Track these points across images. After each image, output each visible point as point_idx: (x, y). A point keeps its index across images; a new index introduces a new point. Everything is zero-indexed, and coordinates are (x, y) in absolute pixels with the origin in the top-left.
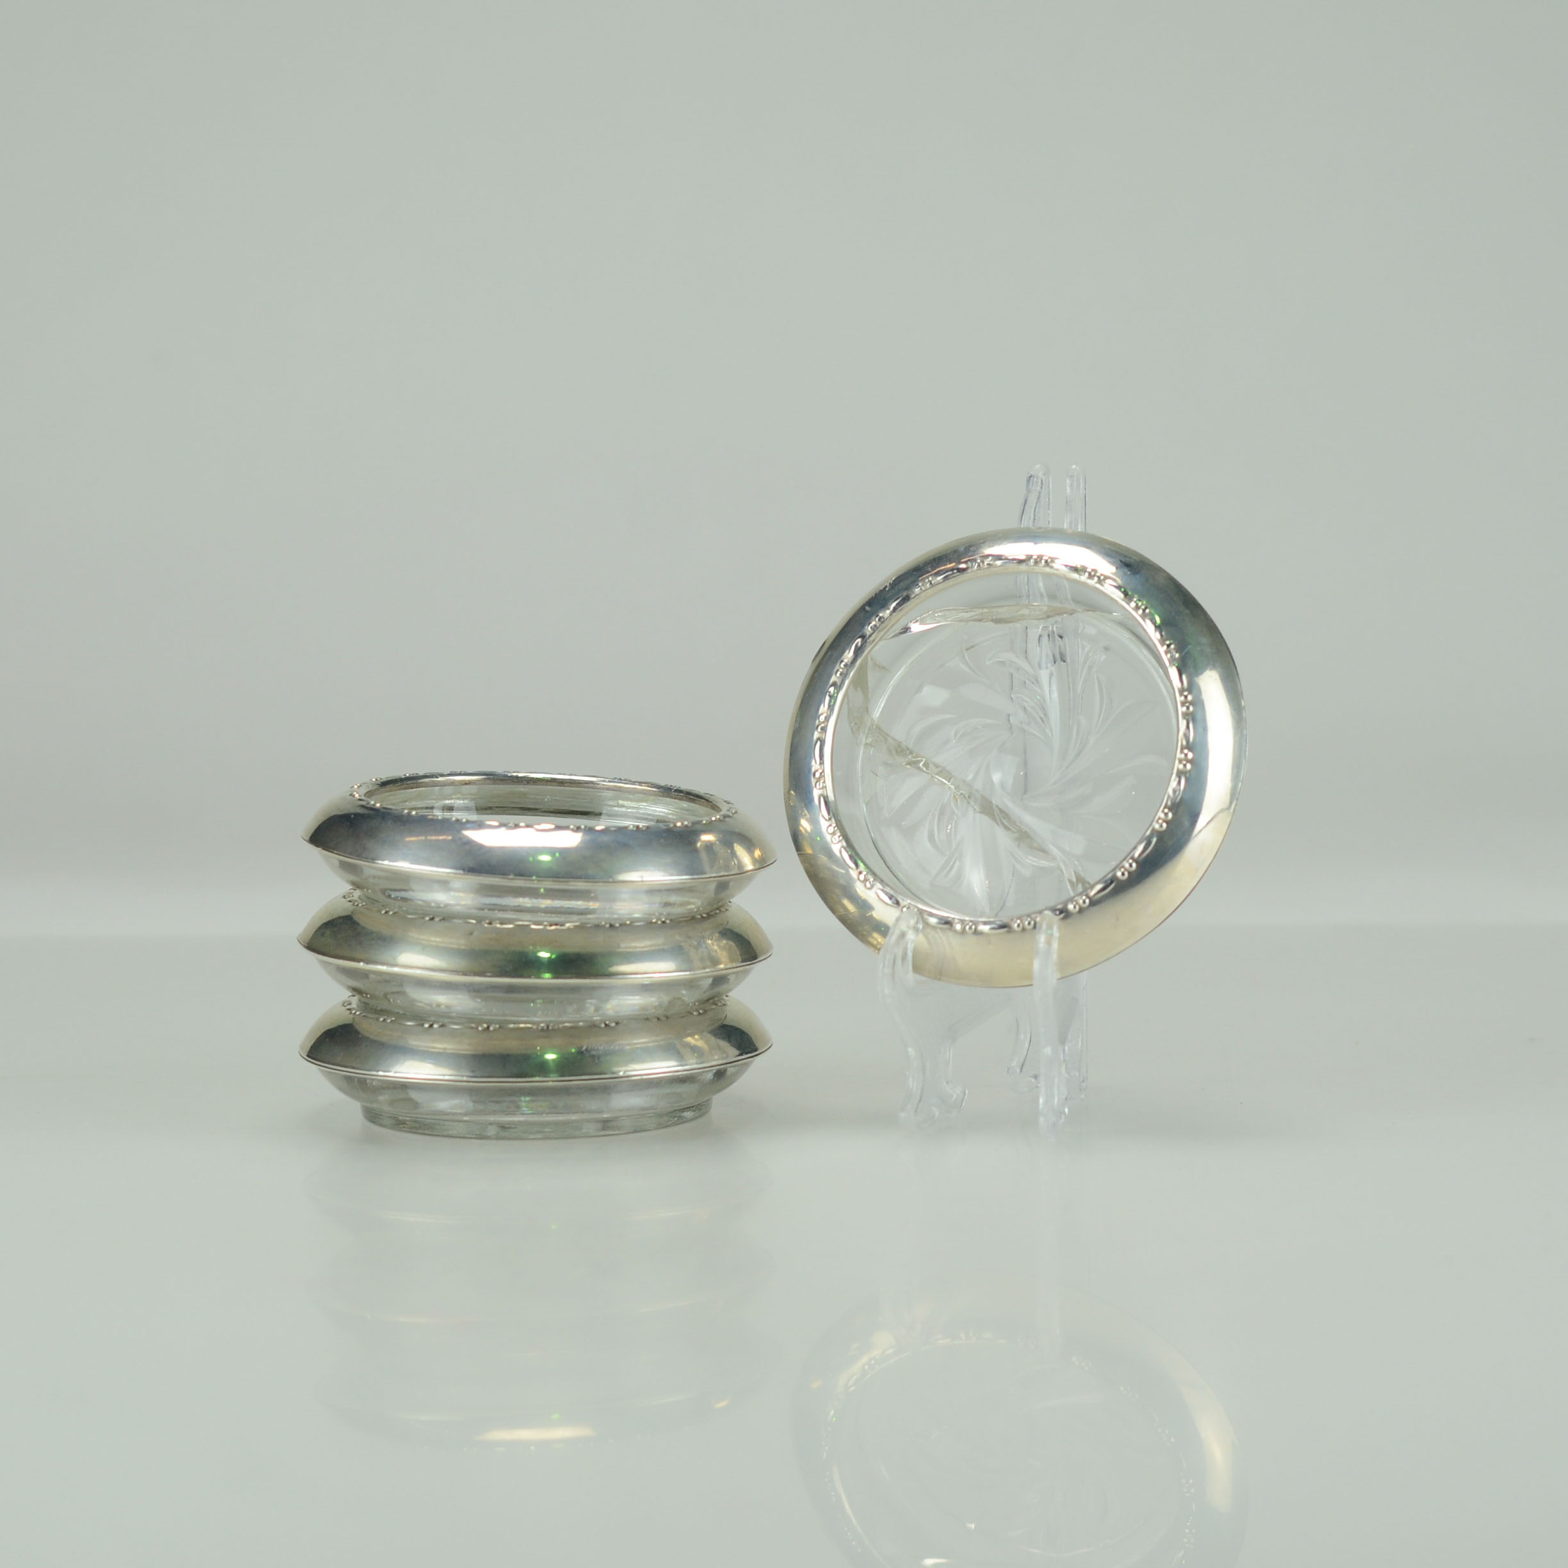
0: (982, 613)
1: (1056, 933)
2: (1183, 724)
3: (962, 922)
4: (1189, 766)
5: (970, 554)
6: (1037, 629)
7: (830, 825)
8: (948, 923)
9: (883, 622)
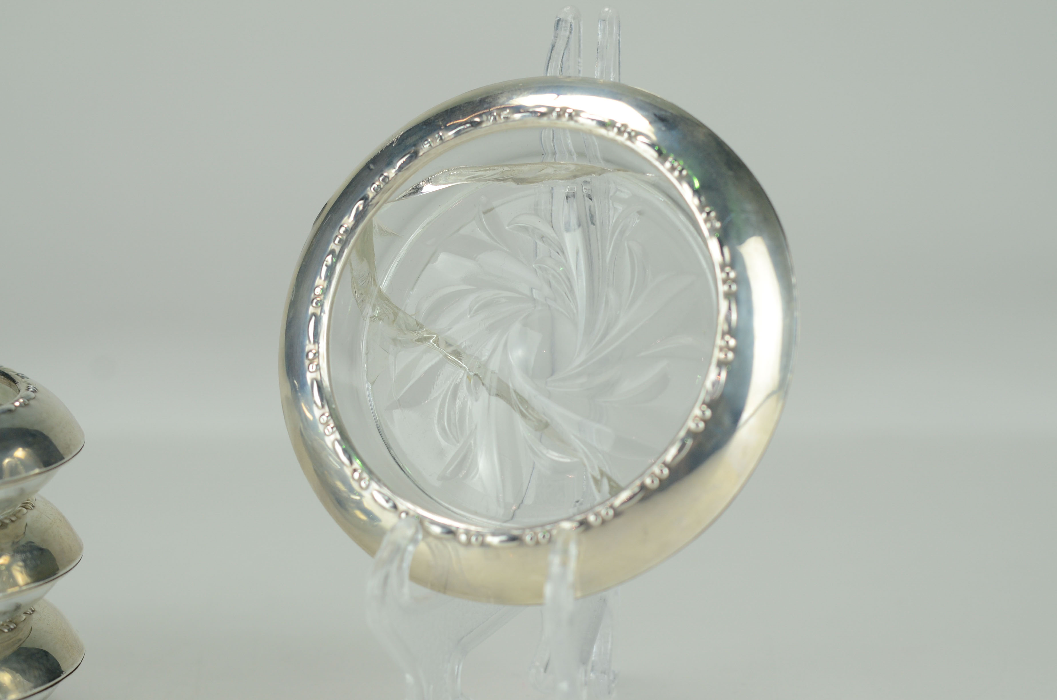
0: (503, 172)
1: (573, 549)
2: (724, 305)
3: (467, 532)
4: (731, 355)
5: (485, 106)
6: (562, 189)
7: (323, 415)
8: (450, 532)
9: (387, 183)
